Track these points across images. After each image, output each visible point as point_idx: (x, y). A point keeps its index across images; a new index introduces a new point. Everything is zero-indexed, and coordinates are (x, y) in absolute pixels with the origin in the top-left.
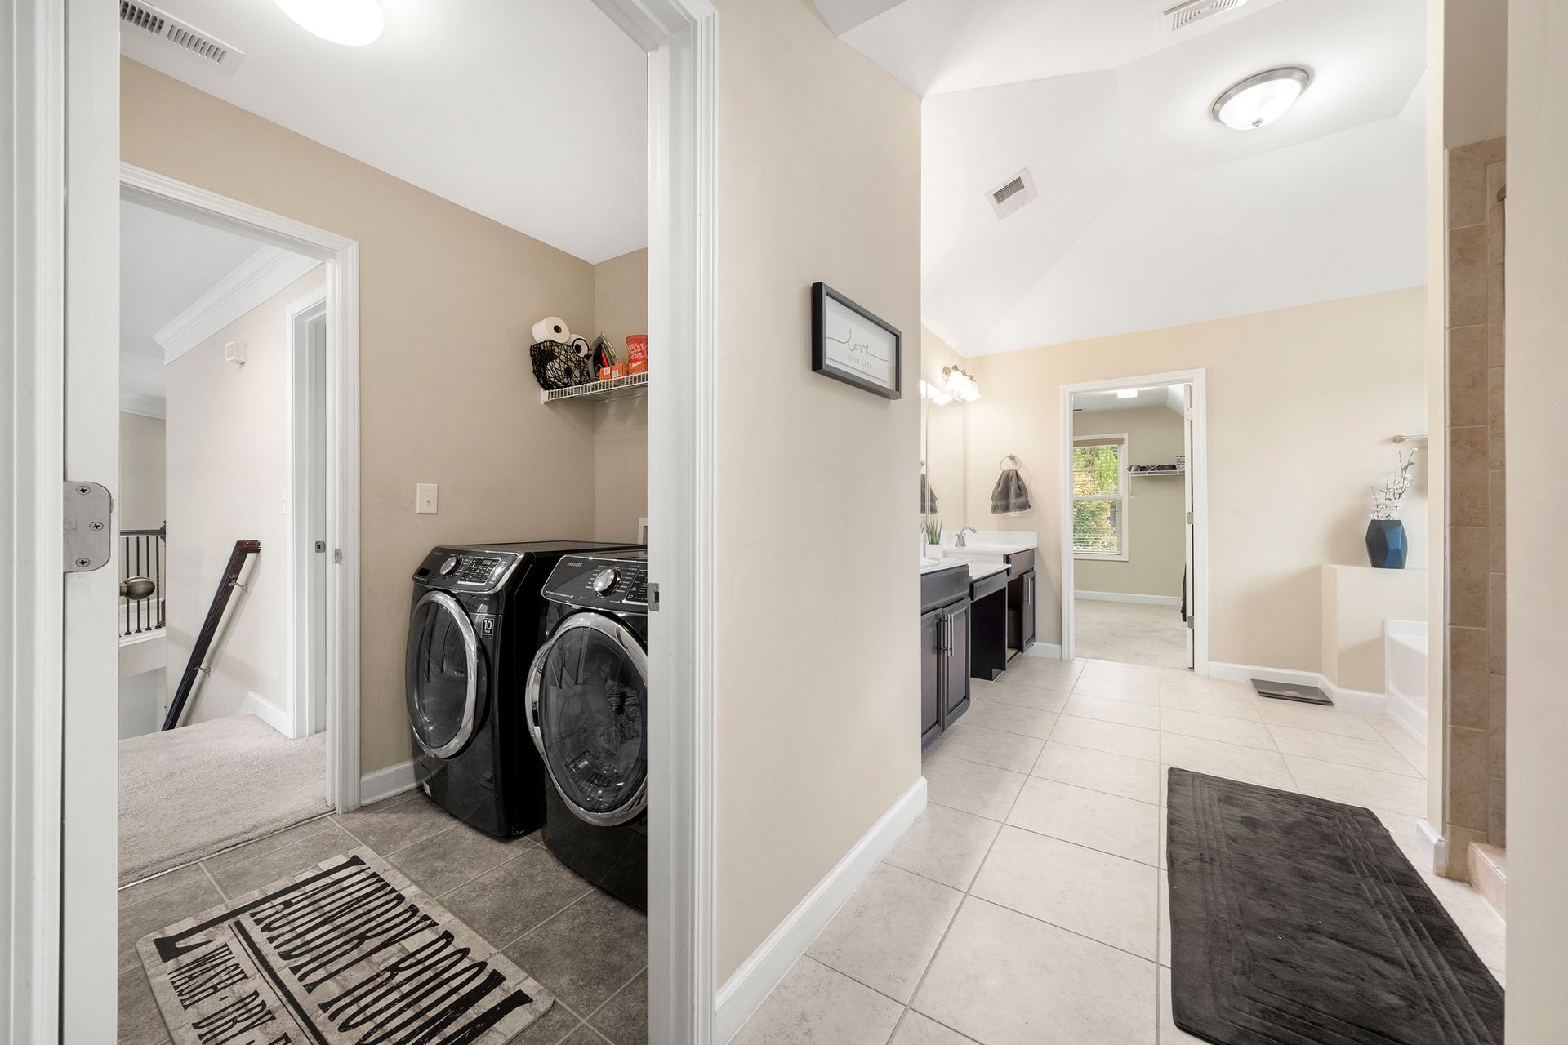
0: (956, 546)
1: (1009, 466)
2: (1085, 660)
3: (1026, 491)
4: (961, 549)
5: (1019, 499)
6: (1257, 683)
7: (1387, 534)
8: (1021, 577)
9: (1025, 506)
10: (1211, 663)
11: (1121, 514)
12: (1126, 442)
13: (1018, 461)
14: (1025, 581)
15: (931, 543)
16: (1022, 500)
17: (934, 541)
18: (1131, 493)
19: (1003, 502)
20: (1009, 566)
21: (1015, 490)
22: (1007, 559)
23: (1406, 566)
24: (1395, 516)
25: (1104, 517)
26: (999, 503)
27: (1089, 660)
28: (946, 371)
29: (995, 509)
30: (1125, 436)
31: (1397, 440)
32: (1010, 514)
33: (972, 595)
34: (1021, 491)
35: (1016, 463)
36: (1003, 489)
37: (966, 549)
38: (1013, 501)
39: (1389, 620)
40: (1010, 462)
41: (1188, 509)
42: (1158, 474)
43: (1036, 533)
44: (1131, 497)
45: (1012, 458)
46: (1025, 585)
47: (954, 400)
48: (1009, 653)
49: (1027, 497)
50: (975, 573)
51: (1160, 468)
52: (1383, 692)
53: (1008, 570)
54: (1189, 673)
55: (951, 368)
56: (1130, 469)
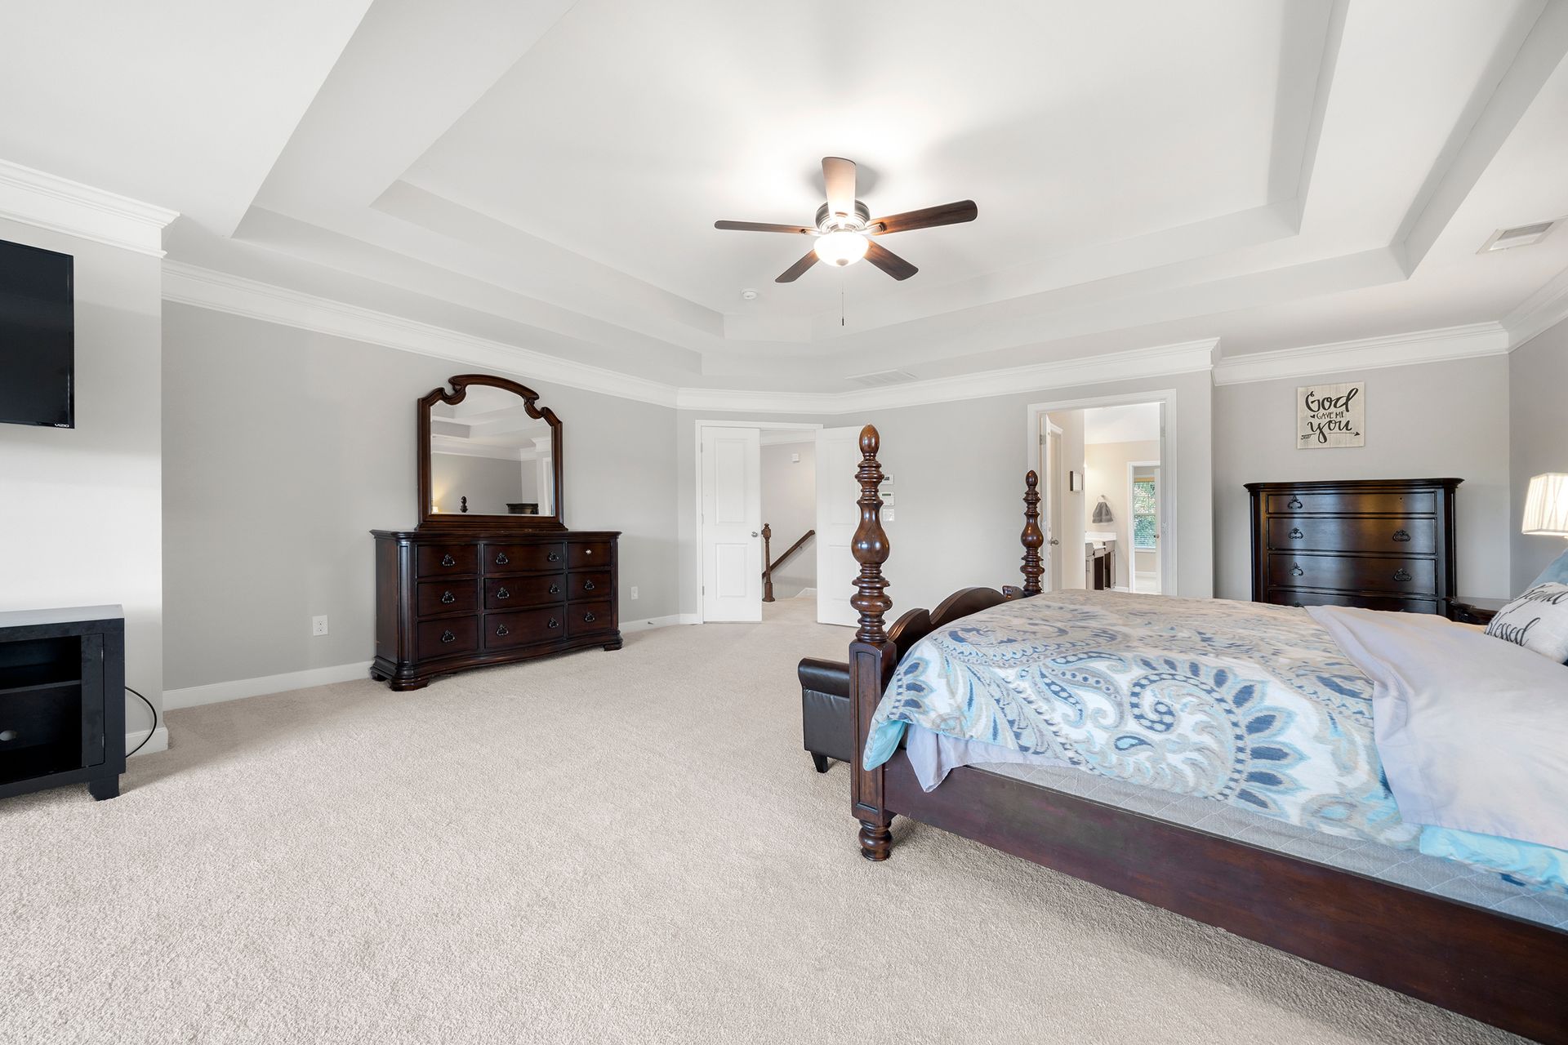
1: (1102, 500)
3: (1111, 513)
8: (1110, 551)
9: (1110, 520)
13: (1107, 497)
14: (1112, 553)
16: (1108, 517)
19: (1099, 518)
20: (1104, 547)
21: (1105, 512)
22: (1104, 544)
26: (1097, 518)
29: (1094, 521)
32: (1102, 524)
34: (1108, 512)
35: (1105, 499)
36: (1099, 512)
38: (1104, 517)
43: (1117, 533)
45: (1103, 496)
49: (1111, 516)
53: (1103, 549)
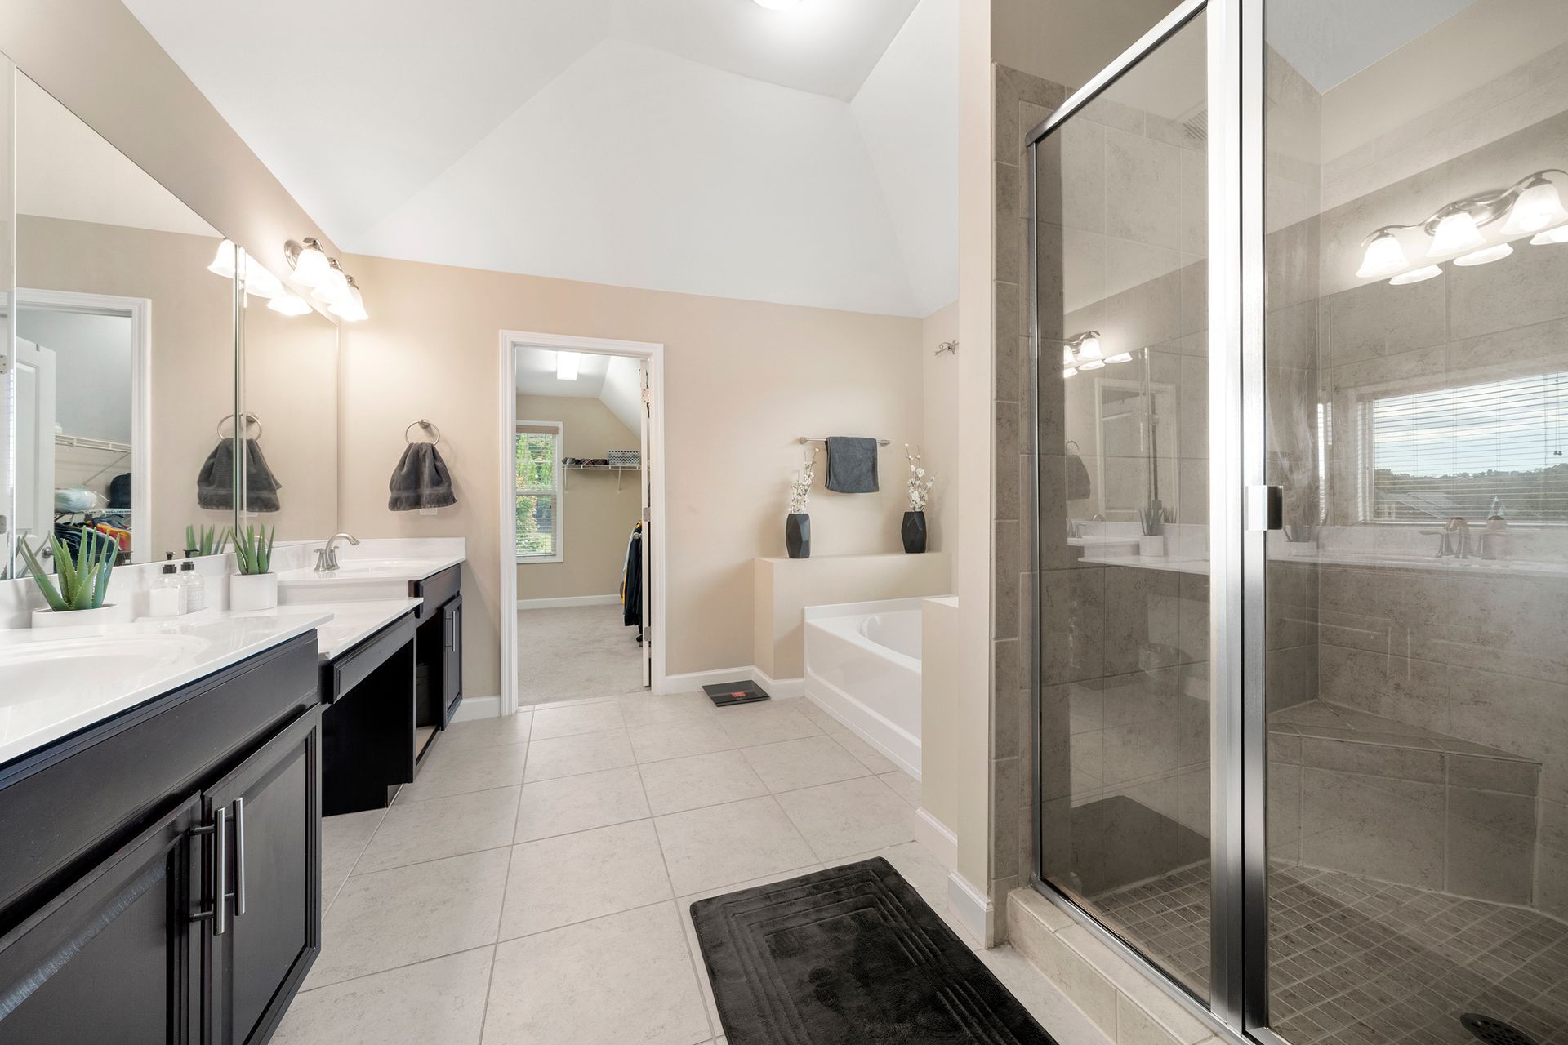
0: (317, 569)
1: (420, 437)
2: (530, 708)
3: (449, 477)
4: (325, 577)
5: (435, 488)
6: (709, 690)
7: (801, 527)
8: (440, 611)
9: (447, 499)
10: (668, 677)
11: (556, 511)
12: (561, 432)
13: (434, 429)
14: (447, 615)
15: (246, 571)
16: (441, 490)
17: (254, 566)
18: (565, 488)
19: (411, 494)
20: (420, 600)
21: (430, 473)
22: (416, 589)
23: (811, 555)
24: (804, 510)
25: (530, 514)
26: (404, 495)
27: (537, 707)
28: (292, 247)
29: (395, 504)
30: (560, 425)
31: (802, 441)
32: (422, 512)
33: (327, 691)
34: (441, 475)
35: (432, 434)
36: (409, 473)
37: (338, 575)
38: (427, 491)
39: (806, 608)
40: (422, 432)
41: (645, 504)
42: (592, 468)
43: (464, 538)
44: (566, 492)
45: (425, 426)
46: (448, 623)
47: (315, 312)
48: (420, 737)
49: (450, 485)
50: (330, 646)
51: (594, 462)
52: (802, 676)
53: (417, 611)
54: (646, 693)
55: (301, 242)
56: (565, 462)
